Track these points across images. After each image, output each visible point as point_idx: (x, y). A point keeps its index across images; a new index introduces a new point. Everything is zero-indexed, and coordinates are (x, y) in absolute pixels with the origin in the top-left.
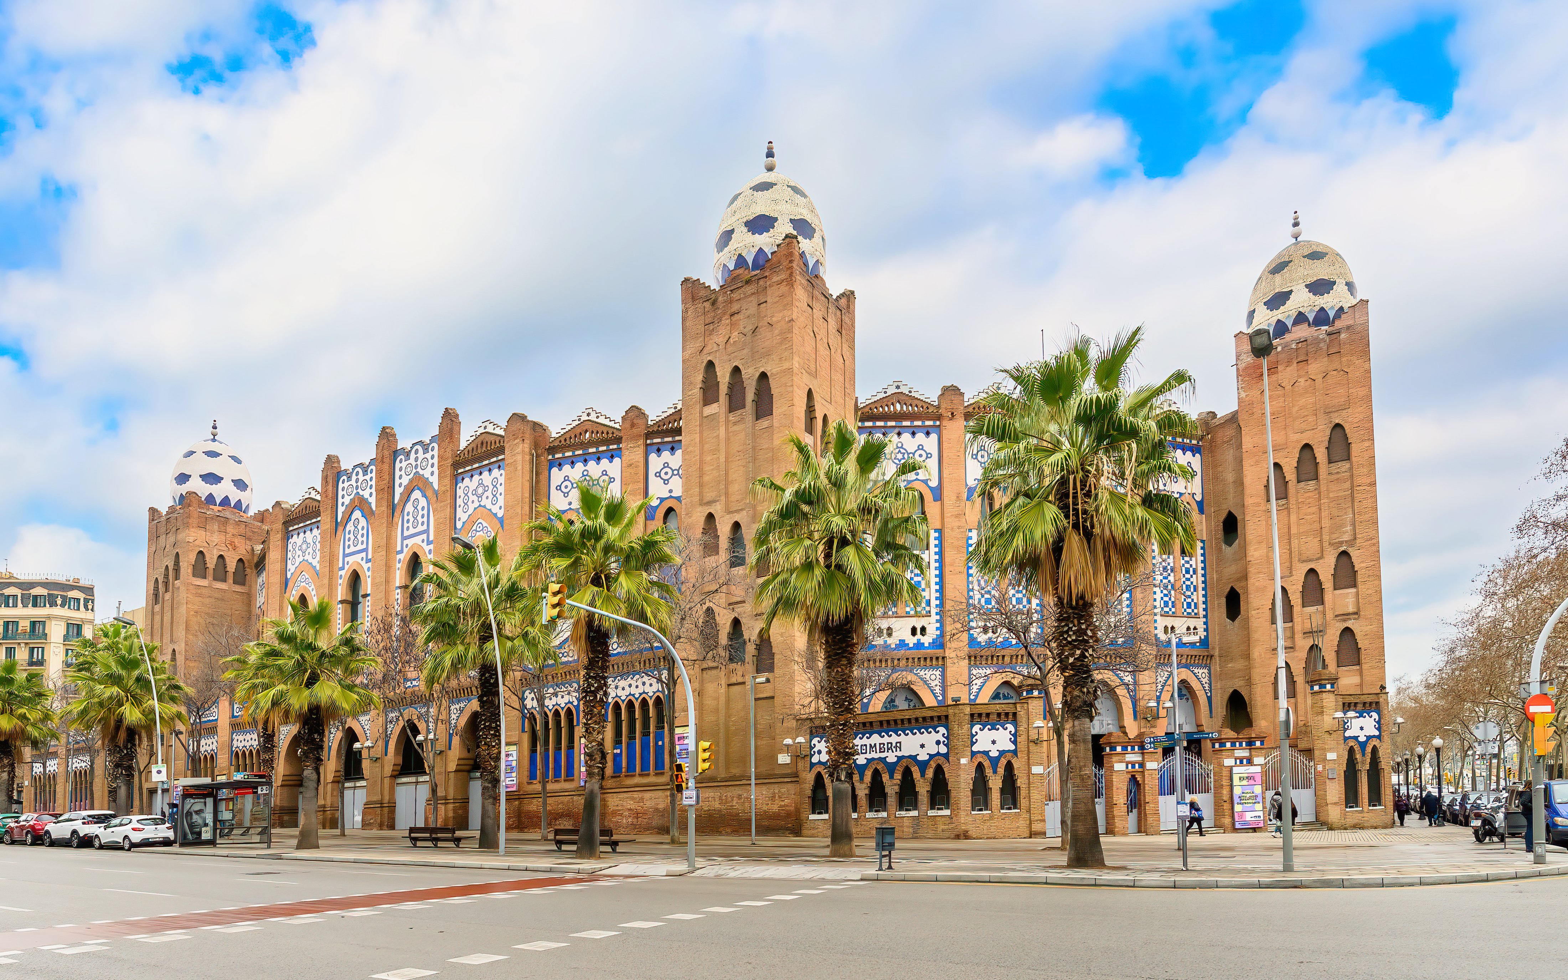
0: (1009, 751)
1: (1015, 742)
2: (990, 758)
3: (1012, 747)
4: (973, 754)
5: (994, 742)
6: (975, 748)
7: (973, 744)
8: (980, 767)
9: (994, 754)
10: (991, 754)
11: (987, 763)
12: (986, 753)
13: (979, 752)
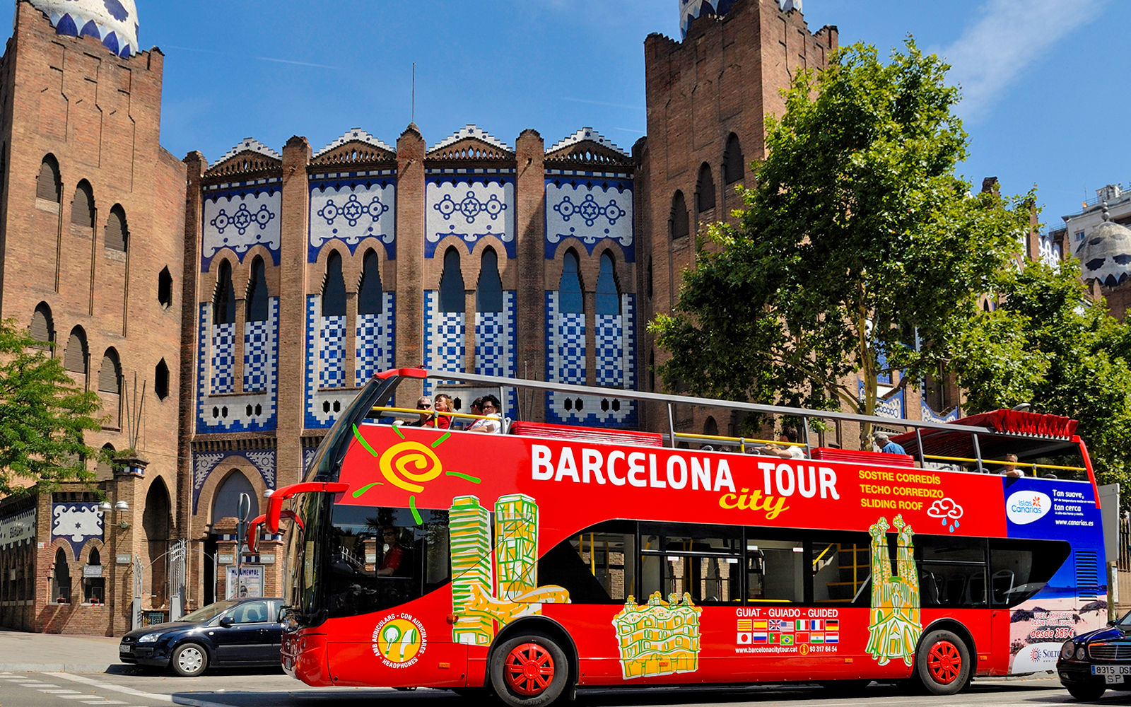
0: (96, 536)
1: (102, 526)
2: (73, 544)
3: (100, 532)
4: (54, 537)
5: (78, 526)
6: (56, 532)
7: (54, 526)
8: (61, 554)
9: (78, 539)
10: (74, 539)
11: (68, 549)
12: (69, 538)
13: (60, 536)
